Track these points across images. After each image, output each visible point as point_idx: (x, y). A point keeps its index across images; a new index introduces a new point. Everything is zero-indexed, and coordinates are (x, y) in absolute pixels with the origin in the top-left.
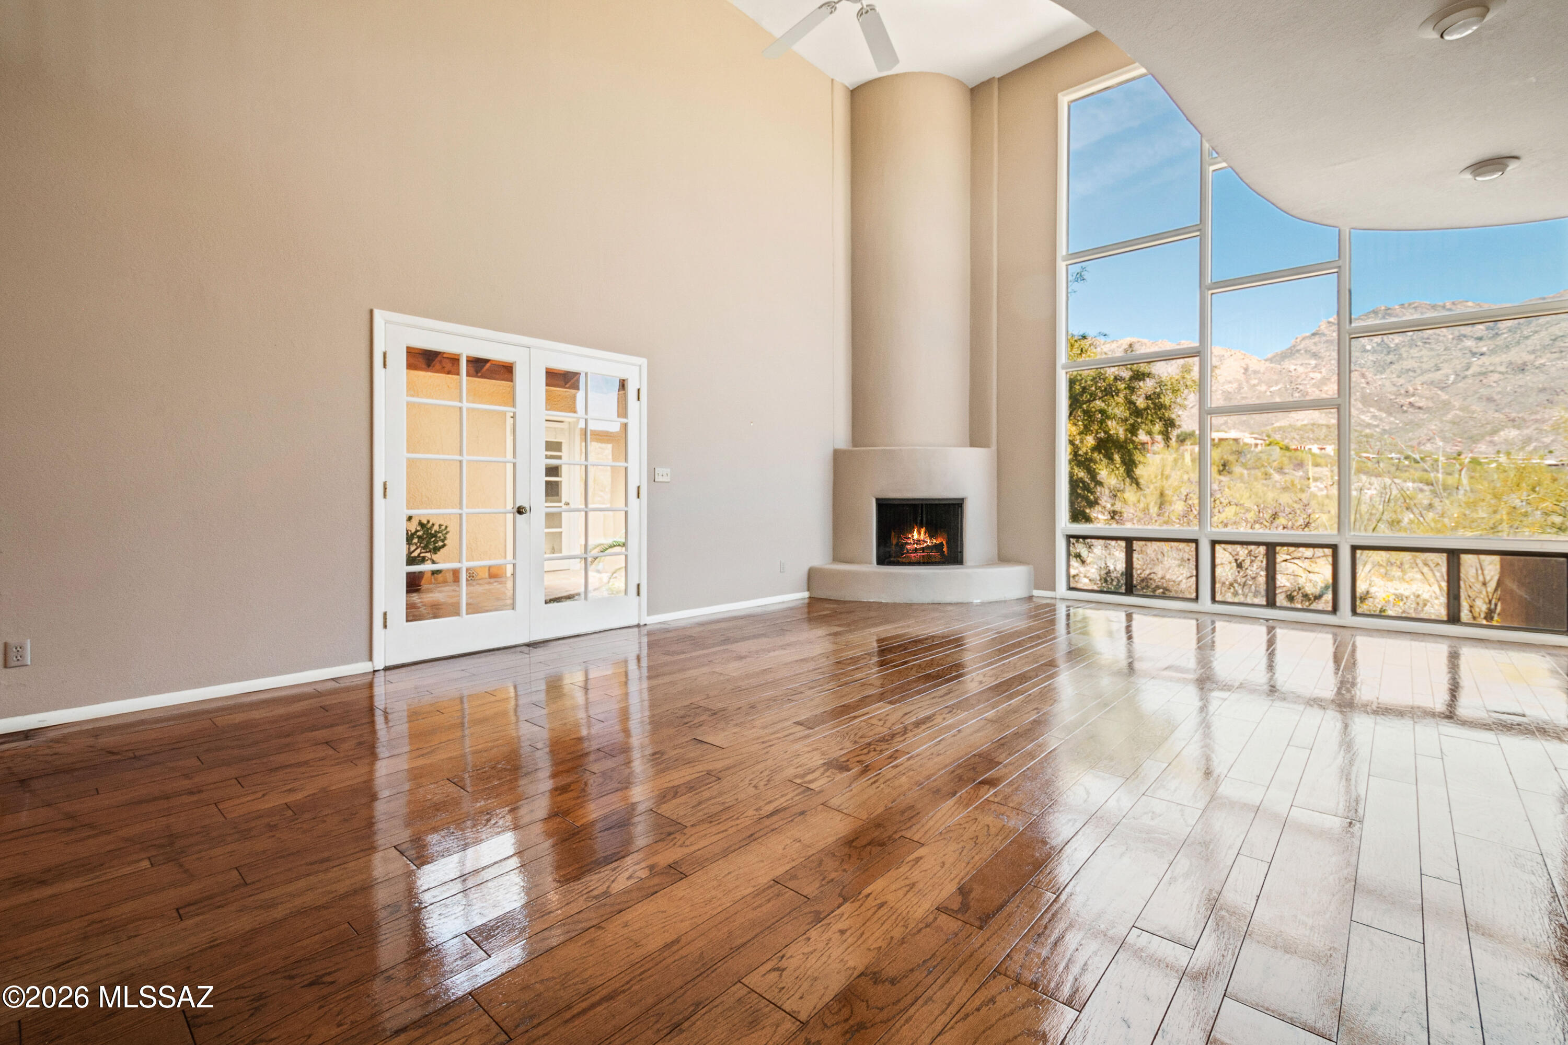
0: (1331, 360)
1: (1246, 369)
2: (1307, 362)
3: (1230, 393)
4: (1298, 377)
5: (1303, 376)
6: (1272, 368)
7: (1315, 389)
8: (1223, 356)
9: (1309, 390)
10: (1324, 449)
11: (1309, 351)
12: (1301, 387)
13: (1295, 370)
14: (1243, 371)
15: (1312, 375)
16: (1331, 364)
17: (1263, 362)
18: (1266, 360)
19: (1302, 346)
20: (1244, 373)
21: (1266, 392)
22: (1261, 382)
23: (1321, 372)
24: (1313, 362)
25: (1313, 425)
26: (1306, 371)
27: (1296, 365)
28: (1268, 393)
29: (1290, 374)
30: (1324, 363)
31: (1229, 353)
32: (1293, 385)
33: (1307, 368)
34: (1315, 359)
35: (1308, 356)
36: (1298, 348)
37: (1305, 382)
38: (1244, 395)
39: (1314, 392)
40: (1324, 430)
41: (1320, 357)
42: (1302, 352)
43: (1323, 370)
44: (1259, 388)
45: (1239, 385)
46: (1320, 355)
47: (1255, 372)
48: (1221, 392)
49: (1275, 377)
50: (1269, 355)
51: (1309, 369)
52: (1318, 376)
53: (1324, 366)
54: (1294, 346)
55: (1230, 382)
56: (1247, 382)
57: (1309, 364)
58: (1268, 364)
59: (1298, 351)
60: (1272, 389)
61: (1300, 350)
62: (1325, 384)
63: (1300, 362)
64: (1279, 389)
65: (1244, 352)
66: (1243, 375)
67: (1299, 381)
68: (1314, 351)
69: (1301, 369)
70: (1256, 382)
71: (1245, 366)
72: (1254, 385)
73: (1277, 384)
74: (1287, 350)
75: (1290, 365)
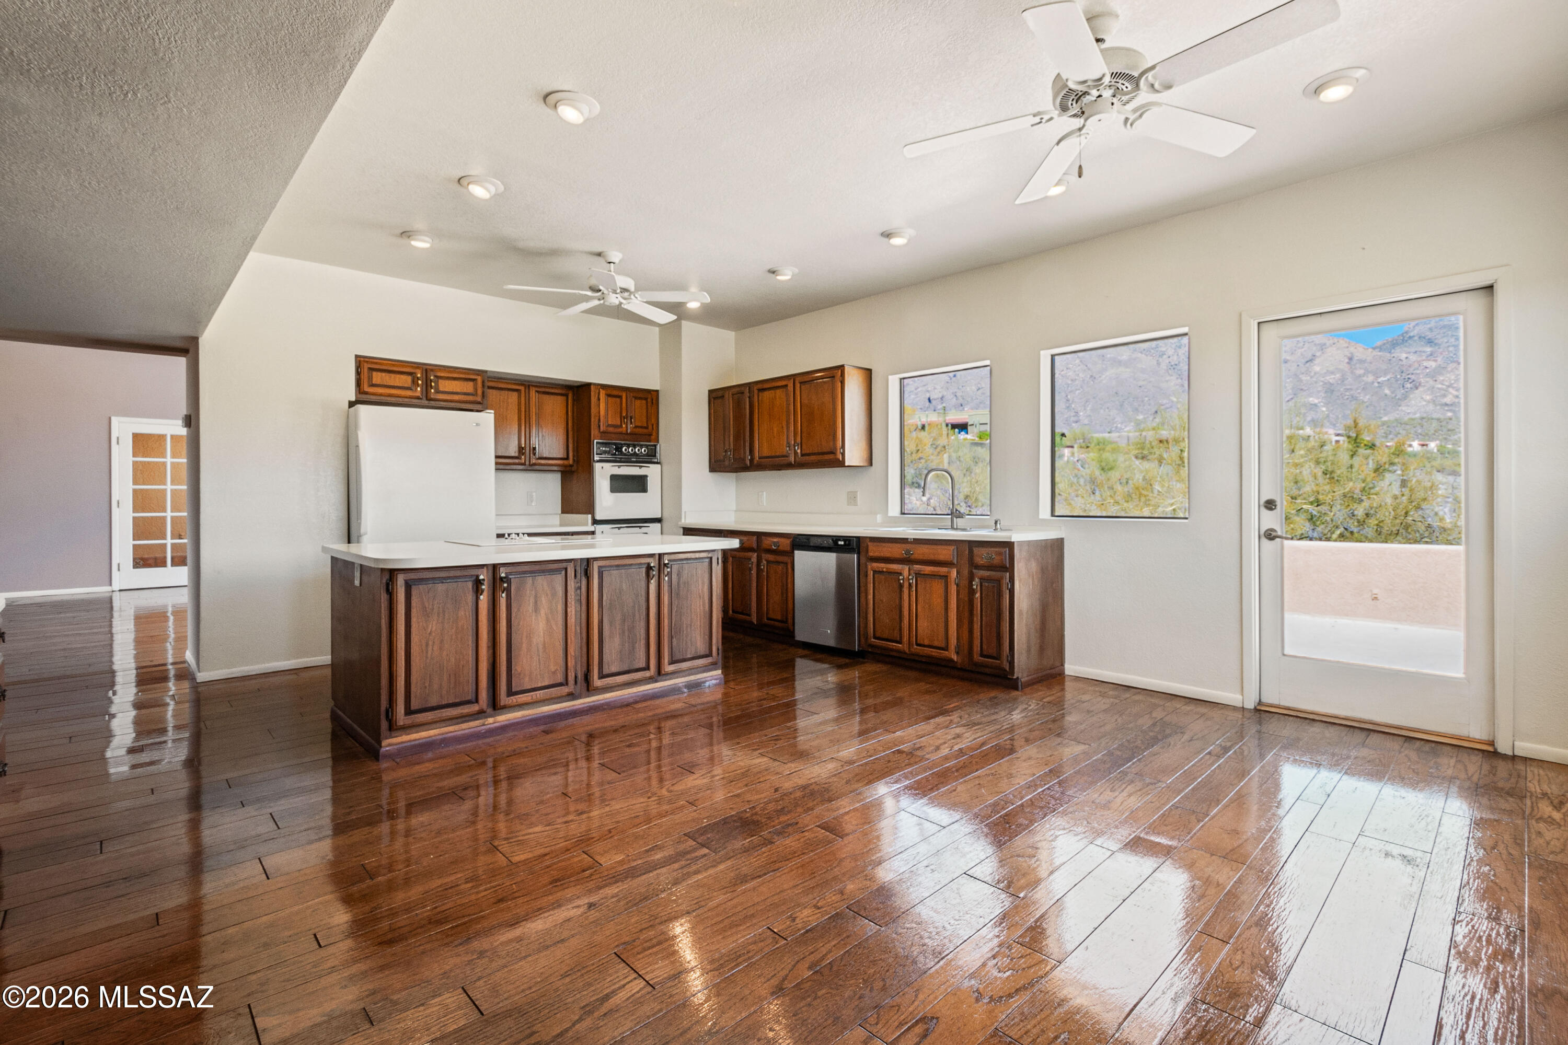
0: (1449, 346)
1: (1351, 359)
2: (1421, 349)
3: (1332, 384)
4: (1410, 366)
5: (1416, 365)
6: (1381, 357)
7: (1428, 379)
8: (1325, 344)
9: (1422, 380)
10: (1427, 445)
11: (1424, 338)
12: (1413, 377)
13: (1407, 358)
14: (1347, 360)
15: (1425, 364)
16: (1449, 351)
17: (1370, 350)
18: (1374, 348)
19: (1415, 332)
20: (1348, 363)
21: (1373, 383)
22: (1367, 372)
23: (1436, 361)
24: (1428, 349)
25: (1422, 418)
26: (1419, 359)
27: (1409, 353)
28: (1376, 384)
29: (1400, 363)
30: (1441, 350)
31: (1331, 341)
32: (1403, 374)
33: (1421, 356)
34: (1431, 346)
35: (1422, 343)
36: (1412, 334)
37: (1418, 372)
38: (1348, 387)
39: (1427, 382)
40: (1435, 424)
41: (1436, 344)
42: (1416, 338)
43: (1439, 359)
44: (1365, 378)
45: (1343, 376)
46: (1436, 341)
47: (1361, 361)
48: (1321, 383)
49: (1384, 367)
50: (1379, 343)
51: (1424, 358)
52: (1433, 364)
53: (1441, 354)
54: (1407, 332)
55: (1332, 373)
56: (1352, 373)
57: (1424, 352)
58: (1377, 353)
59: (1410, 338)
60: (1380, 380)
61: (1414, 336)
62: (1441, 374)
63: (1413, 350)
64: (1388, 380)
65: (1348, 340)
66: (1347, 365)
67: (1411, 370)
68: (1430, 337)
69: (1413, 358)
70: (1362, 372)
71: (1349, 355)
72: (1360, 376)
73: (1385, 374)
74: (1398, 336)
75: (1401, 354)
